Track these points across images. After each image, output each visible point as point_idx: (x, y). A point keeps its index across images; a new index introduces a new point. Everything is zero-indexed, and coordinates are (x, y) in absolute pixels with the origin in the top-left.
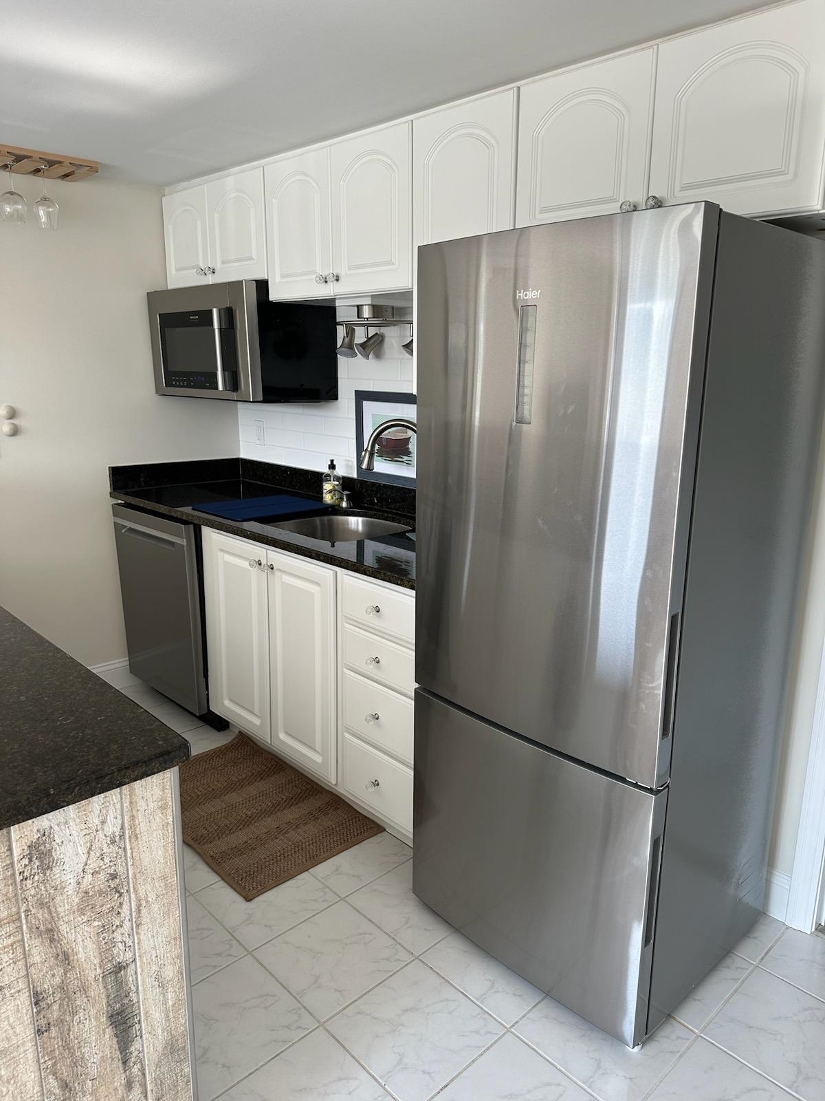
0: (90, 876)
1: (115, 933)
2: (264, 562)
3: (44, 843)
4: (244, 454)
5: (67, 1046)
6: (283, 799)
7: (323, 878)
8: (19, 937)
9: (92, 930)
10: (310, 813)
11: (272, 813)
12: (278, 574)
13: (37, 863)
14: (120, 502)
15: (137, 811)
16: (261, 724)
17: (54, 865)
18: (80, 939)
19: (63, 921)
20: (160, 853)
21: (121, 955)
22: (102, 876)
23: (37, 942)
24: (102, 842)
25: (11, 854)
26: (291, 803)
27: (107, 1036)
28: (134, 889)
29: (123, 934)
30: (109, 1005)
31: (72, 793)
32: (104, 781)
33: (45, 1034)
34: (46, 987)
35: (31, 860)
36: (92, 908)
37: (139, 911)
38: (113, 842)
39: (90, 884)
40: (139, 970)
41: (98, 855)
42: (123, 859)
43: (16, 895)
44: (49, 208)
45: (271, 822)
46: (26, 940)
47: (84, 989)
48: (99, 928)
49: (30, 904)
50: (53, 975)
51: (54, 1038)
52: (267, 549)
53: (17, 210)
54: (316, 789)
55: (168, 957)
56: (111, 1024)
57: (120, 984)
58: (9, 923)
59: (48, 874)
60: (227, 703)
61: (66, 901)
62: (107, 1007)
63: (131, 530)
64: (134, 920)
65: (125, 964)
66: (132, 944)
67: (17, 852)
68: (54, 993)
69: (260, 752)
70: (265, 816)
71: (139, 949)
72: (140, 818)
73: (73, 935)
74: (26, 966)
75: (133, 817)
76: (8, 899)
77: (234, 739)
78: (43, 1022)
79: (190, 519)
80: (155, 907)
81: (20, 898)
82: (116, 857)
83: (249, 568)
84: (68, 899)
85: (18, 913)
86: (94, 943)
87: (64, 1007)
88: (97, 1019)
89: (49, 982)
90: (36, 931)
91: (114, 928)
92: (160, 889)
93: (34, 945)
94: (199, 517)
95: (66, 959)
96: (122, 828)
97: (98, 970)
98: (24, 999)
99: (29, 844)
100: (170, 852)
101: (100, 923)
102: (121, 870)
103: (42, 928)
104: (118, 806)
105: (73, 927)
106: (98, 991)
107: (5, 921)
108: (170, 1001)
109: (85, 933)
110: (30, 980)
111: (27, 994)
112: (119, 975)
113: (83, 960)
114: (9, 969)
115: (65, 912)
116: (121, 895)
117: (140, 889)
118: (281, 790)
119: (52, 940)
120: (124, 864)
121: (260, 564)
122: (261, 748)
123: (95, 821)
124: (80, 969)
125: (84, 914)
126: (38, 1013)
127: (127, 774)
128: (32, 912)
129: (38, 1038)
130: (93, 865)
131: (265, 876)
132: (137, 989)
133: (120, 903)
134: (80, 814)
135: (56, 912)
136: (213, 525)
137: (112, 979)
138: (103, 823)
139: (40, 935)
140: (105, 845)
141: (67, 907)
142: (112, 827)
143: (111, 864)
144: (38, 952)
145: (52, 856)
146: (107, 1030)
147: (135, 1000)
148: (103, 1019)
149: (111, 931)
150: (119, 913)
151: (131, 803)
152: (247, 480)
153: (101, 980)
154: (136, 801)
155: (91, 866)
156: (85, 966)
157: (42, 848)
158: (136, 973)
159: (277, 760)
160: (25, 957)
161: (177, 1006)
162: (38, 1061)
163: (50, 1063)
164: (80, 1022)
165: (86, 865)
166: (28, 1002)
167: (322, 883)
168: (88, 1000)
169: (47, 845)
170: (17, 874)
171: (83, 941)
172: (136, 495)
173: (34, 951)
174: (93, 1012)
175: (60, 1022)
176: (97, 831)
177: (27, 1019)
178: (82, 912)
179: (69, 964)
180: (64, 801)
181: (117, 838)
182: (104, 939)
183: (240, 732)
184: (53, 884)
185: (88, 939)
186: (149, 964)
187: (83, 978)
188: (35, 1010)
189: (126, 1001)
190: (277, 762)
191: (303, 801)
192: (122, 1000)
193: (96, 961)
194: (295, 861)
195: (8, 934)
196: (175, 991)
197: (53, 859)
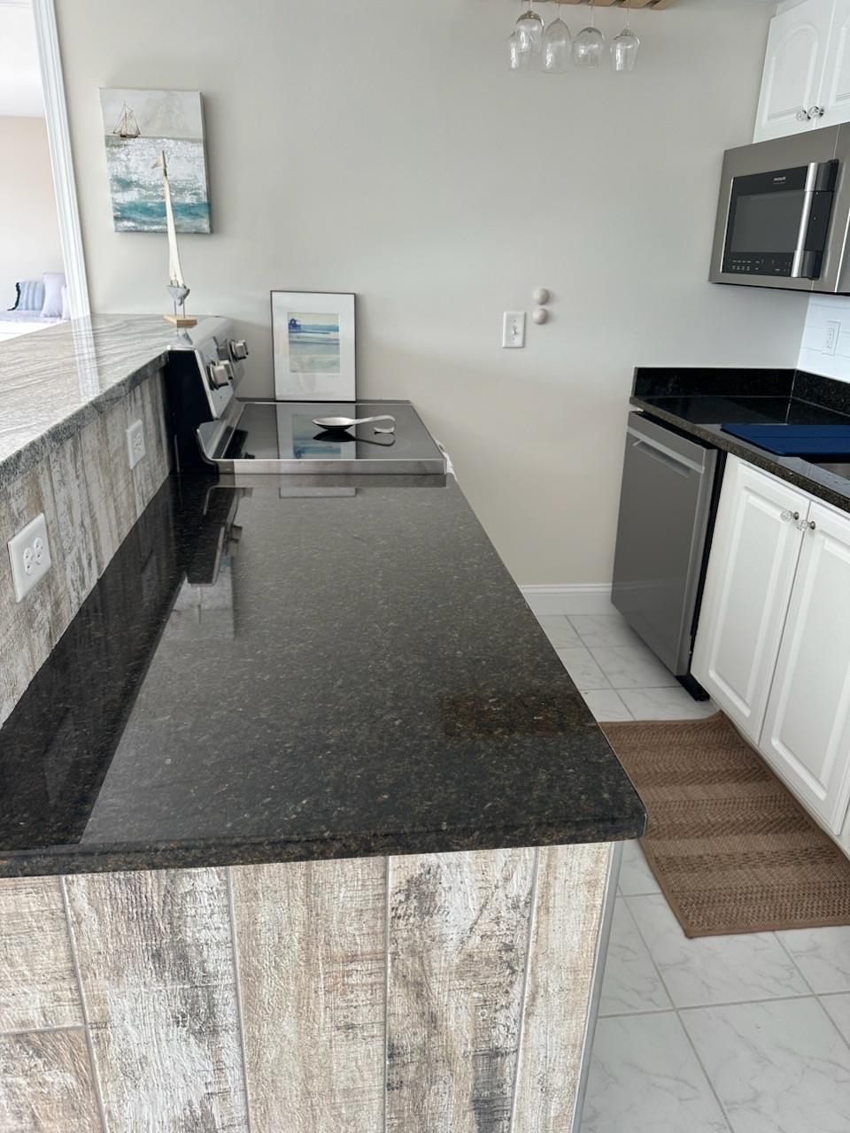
0: (478, 938)
1: (498, 1013)
2: (802, 517)
3: (427, 882)
4: (804, 365)
5: (418, 1111)
6: (759, 819)
7: (793, 952)
8: (382, 979)
9: (470, 999)
10: (792, 853)
11: (741, 832)
12: (819, 537)
13: (415, 903)
14: (639, 409)
15: (555, 878)
16: (751, 715)
17: (436, 912)
18: (454, 1006)
19: (436, 979)
20: (576, 939)
21: (500, 1039)
22: (494, 942)
23: (402, 991)
24: (500, 901)
25: (386, 884)
26: (768, 828)
27: (467, 1120)
28: (532, 970)
29: (507, 1017)
30: (475, 1087)
31: (469, 837)
32: (515, 833)
33: (396, 1090)
34: (404, 1042)
35: (408, 898)
36: (475, 975)
37: (533, 998)
38: (515, 907)
39: (477, 948)
40: (520, 1064)
41: (493, 916)
42: (525, 931)
43: (384, 932)
44: (627, 45)
45: (736, 844)
46: (388, 986)
47: (449, 1061)
48: (479, 1001)
49: (400, 947)
50: (415, 1034)
51: (405, 1099)
52: (811, 500)
53: (591, 52)
54: (807, 823)
55: (559, 1062)
56: (475, 1109)
57: (494, 1072)
58: (371, 960)
59: (426, 920)
60: (712, 674)
61: (443, 958)
62: (473, 1090)
63: (644, 444)
64: (525, 1007)
65: (503, 1051)
66: (517, 1033)
67: (392, 883)
68: (412, 1052)
69: (742, 745)
70: (731, 833)
71: (525, 1041)
72: (557, 888)
73: (446, 998)
74: (385, 1012)
75: (547, 885)
76: (375, 933)
77: (712, 717)
78: (395, 1078)
79: (716, 442)
80: (556, 1001)
81: (389, 937)
82: (516, 927)
83: (781, 520)
84: (446, 956)
85: (384, 952)
86: (469, 1015)
87: (421, 1071)
88: (458, 1096)
89: (409, 1039)
90: (402, 979)
91: (498, 1007)
92: (566, 982)
93: (398, 994)
94: (728, 442)
95: (433, 1021)
96: (531, 893)
97: (469, 1046)
98: (377, 1047)
99: (408, 877)
100: (590, 942)
101: (481, 996)
102: (519, 943)
103: (409, 978)
104: (530, 865)
105: (447, 989)
106: (464, 1068)
107: (368, 957)
108: (552, 1112)
109: (461, 1001)
110: (387, 1029)
111: (382, 1043)
112: (494, 1061)
113: (453, 1029)
114: (365, 1010)
115: (440, 968)
116: (514, 972)
117: (540, 974)
118: (759, 805)
119: (419, 995)
120: (524, 937)
121: (796, 518)
122: (744, 741)
123: (496, 875)
124: (447, 1037)
125: (463, 980)
126: (391, 1066)
127: (549, 833)
128: (401, 957)
129: (387, 1092)
130: (485, 925)
131: (716, 914)
132: (514, 1082)
133: (511, 981)
134: (478, 860)
135: (430, 966)
136: (743, 454)
137: (485, 1062)
138: (506, 879)
139: (407, 984)
140: (504, 908)
141: (443, 964)
142: (518, 888)
143: (508, 933)
144: (401, 1002)
145: (434, 900)
146: (468, 1113)
147: (509, 1095)
148: (466, 1101)
149: (493, 1010)
150: (507, 992)
151: (548, 866)
152: (798, 399)
153: (471, 1058)
154: (555, 865)
155: (482, 927)
156: (454, 1036)
157: (424, 887)
158: (516, 1065)
159: (762, 764)
160: (385, 1003)
161: (560, 1119)
162: (384, 1115)
163: (396, 1121)
164: (438, 1093)
165: (476, 924)
166: (380, 1051)
167: (791, 960)
168: (452, 1075)
169: (431, 887)
170: (389, 909)
171: (457, 1008)
172: (660, 404)
173: (396, 1000)
174: (455, 1089)
175: (415, 1085)
176: (496, 887)
177: (378, 1067)
178: (461, 976)
179: (435, 1028)
180: (457, 844)
181: (522, 904)
182: (483, 1015)
183: (722, 713)
184: (431, 933)
185: (464, 1008)
186: (535, 1062)
187: (449, 1048)
188: (388, 1063)
189: (498, 1091)
190: (761, 766)
191: (785, 832)
192: (492, 1088)
193: (469, 1036)
194: (760, 911)
195: (369, 972)
196: (561, 1103)
197: (436, 905)
